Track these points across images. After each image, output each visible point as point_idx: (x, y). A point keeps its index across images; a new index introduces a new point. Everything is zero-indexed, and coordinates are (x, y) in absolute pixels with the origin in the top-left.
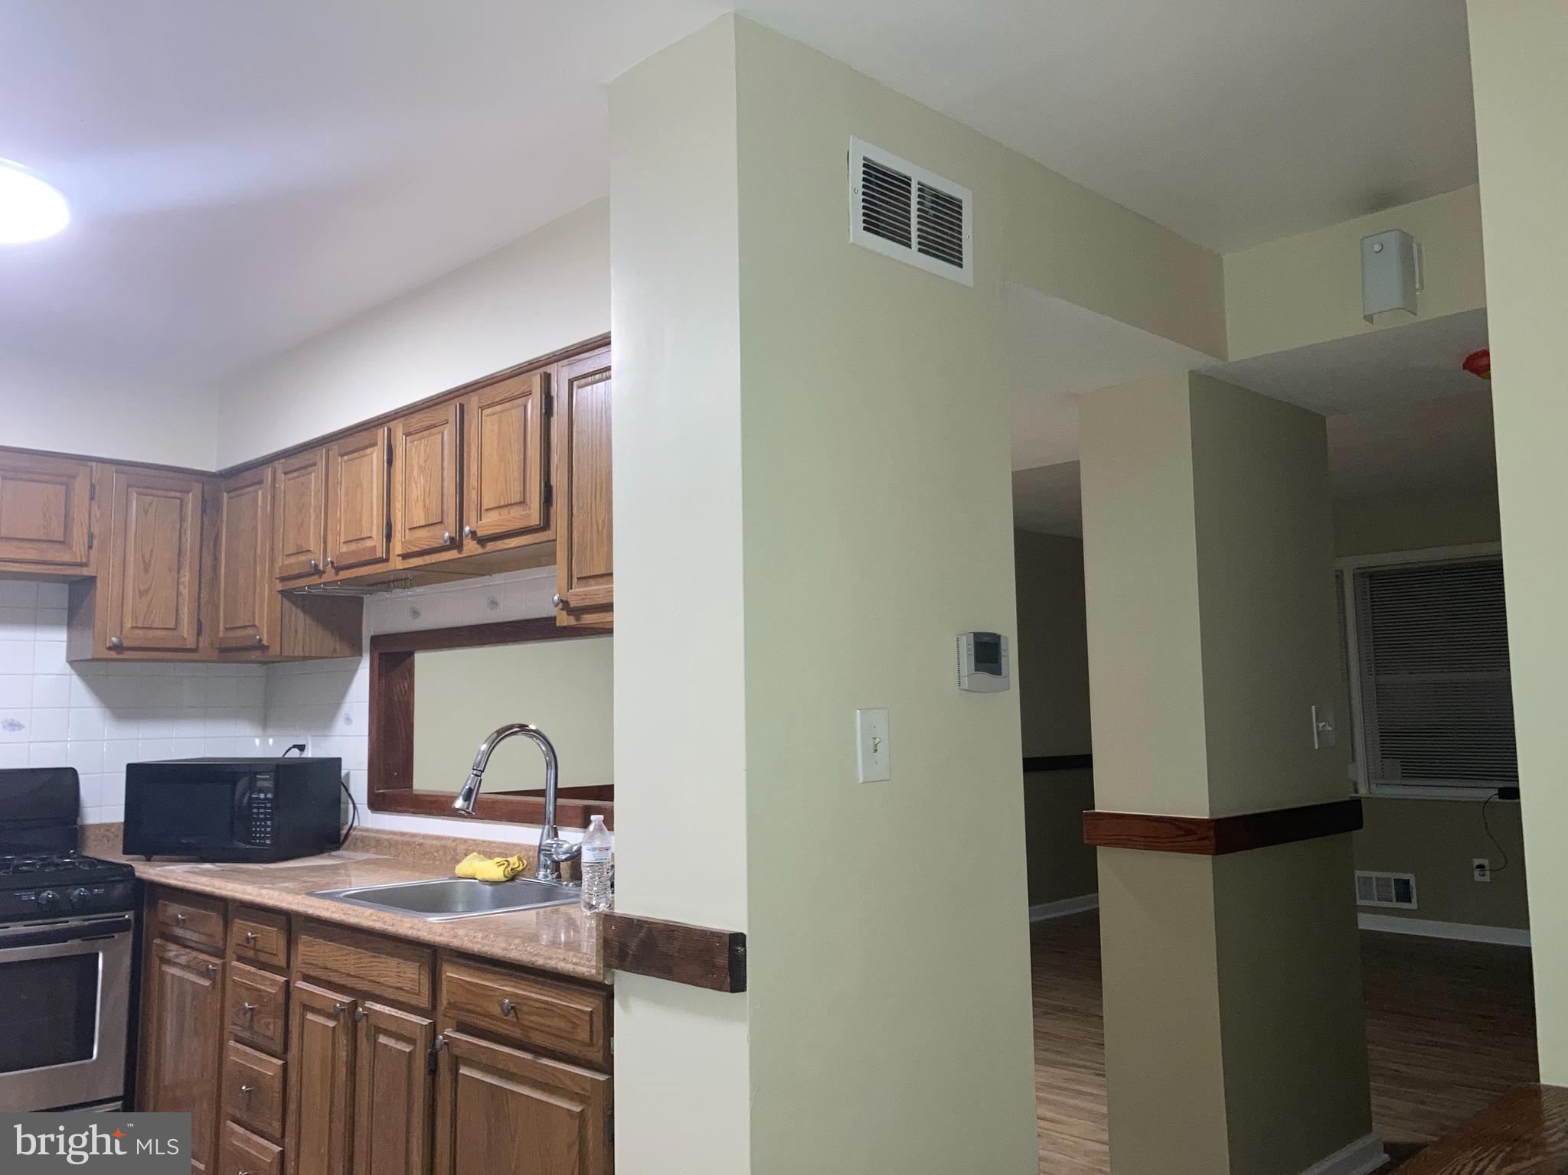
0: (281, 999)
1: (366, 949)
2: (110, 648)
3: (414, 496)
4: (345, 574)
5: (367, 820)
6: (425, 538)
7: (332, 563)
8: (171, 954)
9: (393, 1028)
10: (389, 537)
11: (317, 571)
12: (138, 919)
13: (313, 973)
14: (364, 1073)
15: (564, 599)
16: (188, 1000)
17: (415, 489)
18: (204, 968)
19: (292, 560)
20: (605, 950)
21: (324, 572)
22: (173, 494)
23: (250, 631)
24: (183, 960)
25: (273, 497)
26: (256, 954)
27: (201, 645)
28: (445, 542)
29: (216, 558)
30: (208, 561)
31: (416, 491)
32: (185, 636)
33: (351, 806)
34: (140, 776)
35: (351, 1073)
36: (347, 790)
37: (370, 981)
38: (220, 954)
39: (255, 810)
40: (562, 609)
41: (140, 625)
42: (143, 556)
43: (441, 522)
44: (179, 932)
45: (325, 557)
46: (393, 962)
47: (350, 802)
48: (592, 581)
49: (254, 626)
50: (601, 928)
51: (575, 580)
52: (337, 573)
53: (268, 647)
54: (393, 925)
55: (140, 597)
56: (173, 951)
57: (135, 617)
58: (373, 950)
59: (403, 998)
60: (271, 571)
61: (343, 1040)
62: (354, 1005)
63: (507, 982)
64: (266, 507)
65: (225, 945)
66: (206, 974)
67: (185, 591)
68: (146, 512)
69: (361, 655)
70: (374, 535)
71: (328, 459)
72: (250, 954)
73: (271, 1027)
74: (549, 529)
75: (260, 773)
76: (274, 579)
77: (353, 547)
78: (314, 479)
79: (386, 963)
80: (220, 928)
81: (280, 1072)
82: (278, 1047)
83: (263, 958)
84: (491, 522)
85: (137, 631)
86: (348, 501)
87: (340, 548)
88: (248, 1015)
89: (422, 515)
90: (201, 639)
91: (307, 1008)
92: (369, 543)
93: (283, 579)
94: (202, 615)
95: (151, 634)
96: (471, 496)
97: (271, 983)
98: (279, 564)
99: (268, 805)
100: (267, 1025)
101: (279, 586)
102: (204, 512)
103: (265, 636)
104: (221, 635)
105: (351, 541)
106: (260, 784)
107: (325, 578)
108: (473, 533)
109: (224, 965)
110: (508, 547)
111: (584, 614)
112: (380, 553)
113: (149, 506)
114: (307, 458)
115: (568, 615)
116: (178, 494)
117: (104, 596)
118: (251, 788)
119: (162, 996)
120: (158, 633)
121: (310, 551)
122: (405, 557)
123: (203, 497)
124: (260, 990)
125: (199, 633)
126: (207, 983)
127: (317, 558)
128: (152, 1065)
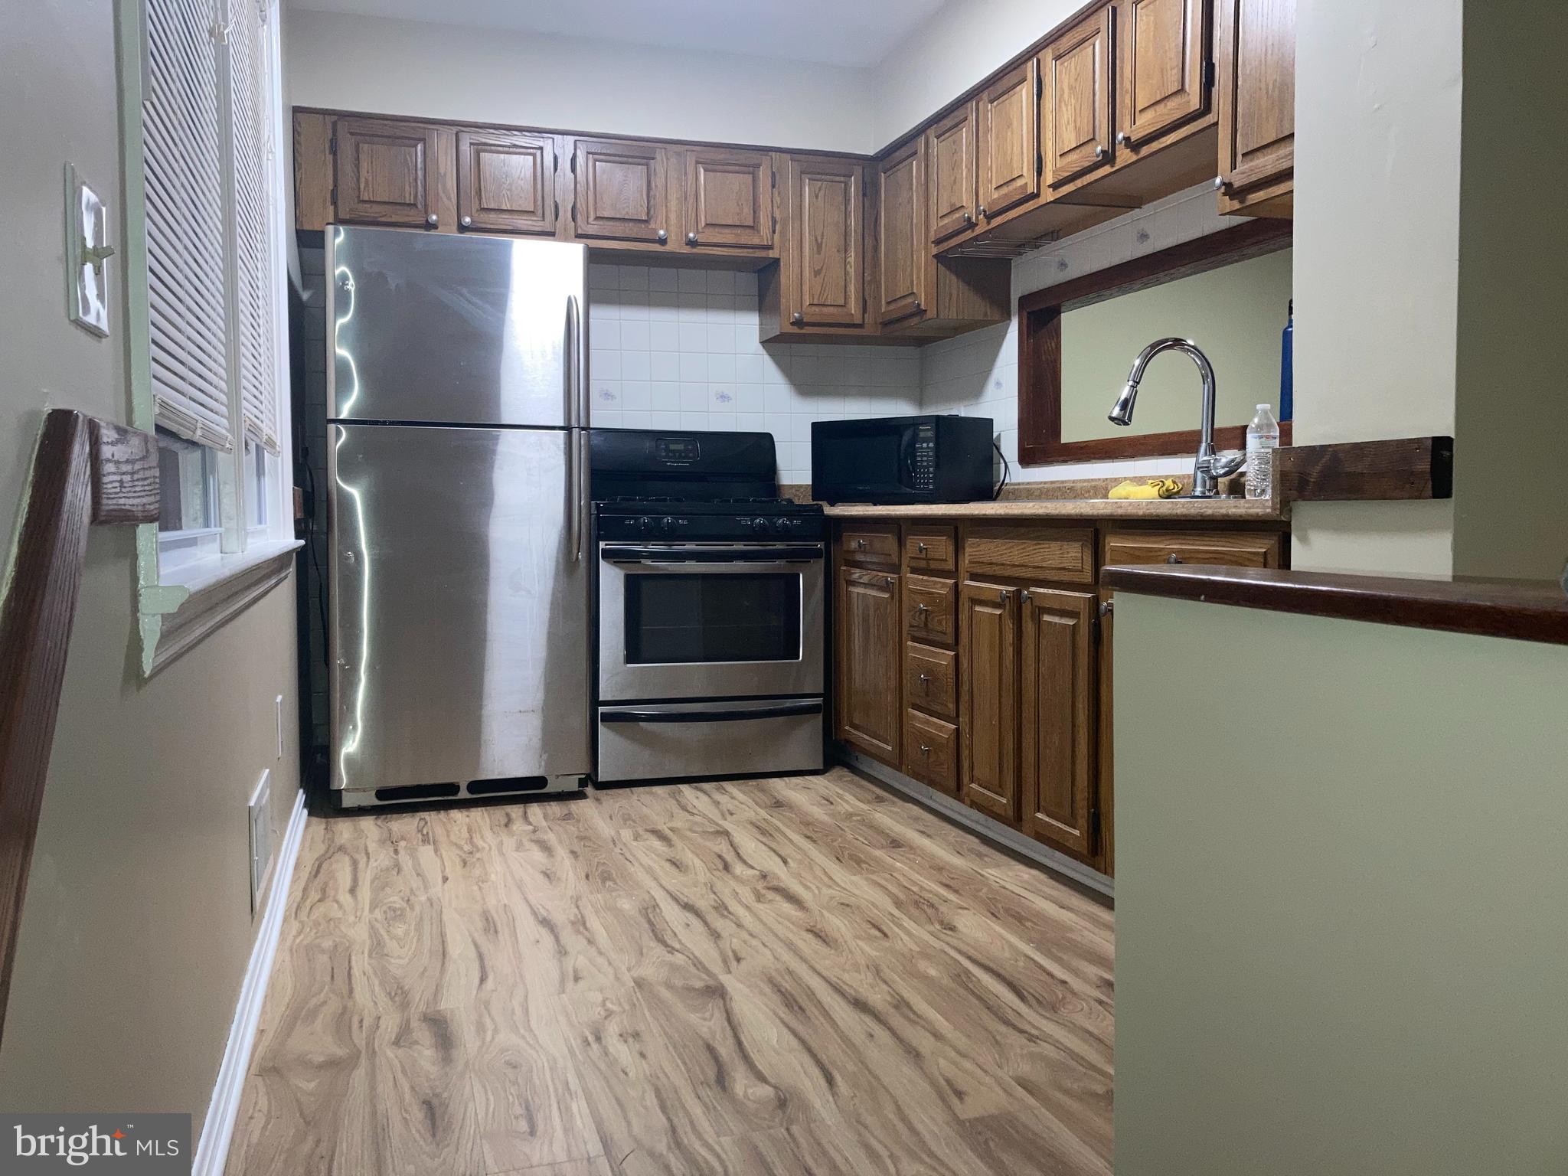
0: (951, 598)
1: (1029, 539)
2: (793, 324)
3: (1064, 121)
4: (996, 222)
5: (1017, 474)
6: (1076, 162)
7: (985, 211)
8: (855, 576)
9: (1056, 606)
10: (1040, 172)
11: (971, 225)
12: (828, 547)
13: (979, 570)
14: (1029, 651)
15: (1227, 181)
16: (871, 612)
17: (1065, 112)
18: (884, 583)
19: (946, 221)
20: (1282, 484)
21: (977, 225)
22: (837, 179)
23: (909, 300)
24: (865, 579)
25: (927, 166)
26: (928, 564)
27: (866, 320)
28: (1098, 156)
29: (877, 240)
30: (869, 242)
31: (1067, 115)
32: (853, 312)
33: (1003, 466)
34: (822, 433)
35: (1018, 653)
36: (998, 449)
37: (1035, 567)
38: (896, 568)
39: (919, 459)
40: (1225, 194)
41: (816, 302)
42: (816, 240)
43: (1093, 139)
44: (860, 557)
45: (977, 206)
46: (1055, 546)
47: (1002, 461)
48: (1259, 154)
49: (913, 293)
50: (1278, 463)
51: (1239, 158)
52: (989, 223)
53: (926, 311)
54: (1056, 509)
55: (815, 277)
56: (857, 573)
57: (812, 296)
58: (1037, 538)
59: (1065, 577)
60: (927, 237)
61: (1009, 626)
62: (1019, 592)
63: (1174, 541)
64: (921, 176)
65: (900, 560)
66: (886, 587)
67: (852, 271)
68: (817, 197)
69: (1010, 319)
70: (1025, 174)
71: (977, 109)
72: (923, 564)
73: (944, 622)
74: (1210, 113)
75: (922, 424)
76: (930, 243)
77: (1004, 190)
78: (965, 134)
79: (1049, 548)
80: (896, 548)
81: (952, 664)
82: (950, 640)
83: (933, 565)
84: (1147, 123)
85: (814, 308)
86: (998, 146)
87: (991, 196)
88: (923, 616)
89: (1073, 136)
90: (866, 316)
91: (975, 601)
92: (1020, 183)
93: (938, 242)
94: (867, 293)
95: (825, 310)
96: (1124, 101)
97: (941, 586)
98: (934, 227)
99: (930, 453)
100: (940, 622)
101: (935, 251)
102: (864, 195)
103: (923, 303)
104: (883, 310)
105: (1001, 186)
106: (922, 435)
107: (978, 230)
108: (1127, 139)
109: (900, 579)
110: (1165, 145)
111: (1249, 194)
112: (1031, 189)
113: (820, 190)
114: (959, 114)
115: (1231, 199)
116: (842, 179)
117: (787, 276)
118: (915, 439)
119: (849, 610)
120: (831, 310)
121: (963, 206)
122: (1055, 186)
123: (863, 181)
124: (933, 593)
125: (865, 310)
126: (886, 596)
127: (970, 211)
128: (845, 668)
